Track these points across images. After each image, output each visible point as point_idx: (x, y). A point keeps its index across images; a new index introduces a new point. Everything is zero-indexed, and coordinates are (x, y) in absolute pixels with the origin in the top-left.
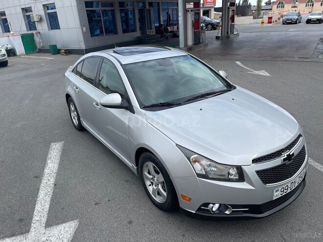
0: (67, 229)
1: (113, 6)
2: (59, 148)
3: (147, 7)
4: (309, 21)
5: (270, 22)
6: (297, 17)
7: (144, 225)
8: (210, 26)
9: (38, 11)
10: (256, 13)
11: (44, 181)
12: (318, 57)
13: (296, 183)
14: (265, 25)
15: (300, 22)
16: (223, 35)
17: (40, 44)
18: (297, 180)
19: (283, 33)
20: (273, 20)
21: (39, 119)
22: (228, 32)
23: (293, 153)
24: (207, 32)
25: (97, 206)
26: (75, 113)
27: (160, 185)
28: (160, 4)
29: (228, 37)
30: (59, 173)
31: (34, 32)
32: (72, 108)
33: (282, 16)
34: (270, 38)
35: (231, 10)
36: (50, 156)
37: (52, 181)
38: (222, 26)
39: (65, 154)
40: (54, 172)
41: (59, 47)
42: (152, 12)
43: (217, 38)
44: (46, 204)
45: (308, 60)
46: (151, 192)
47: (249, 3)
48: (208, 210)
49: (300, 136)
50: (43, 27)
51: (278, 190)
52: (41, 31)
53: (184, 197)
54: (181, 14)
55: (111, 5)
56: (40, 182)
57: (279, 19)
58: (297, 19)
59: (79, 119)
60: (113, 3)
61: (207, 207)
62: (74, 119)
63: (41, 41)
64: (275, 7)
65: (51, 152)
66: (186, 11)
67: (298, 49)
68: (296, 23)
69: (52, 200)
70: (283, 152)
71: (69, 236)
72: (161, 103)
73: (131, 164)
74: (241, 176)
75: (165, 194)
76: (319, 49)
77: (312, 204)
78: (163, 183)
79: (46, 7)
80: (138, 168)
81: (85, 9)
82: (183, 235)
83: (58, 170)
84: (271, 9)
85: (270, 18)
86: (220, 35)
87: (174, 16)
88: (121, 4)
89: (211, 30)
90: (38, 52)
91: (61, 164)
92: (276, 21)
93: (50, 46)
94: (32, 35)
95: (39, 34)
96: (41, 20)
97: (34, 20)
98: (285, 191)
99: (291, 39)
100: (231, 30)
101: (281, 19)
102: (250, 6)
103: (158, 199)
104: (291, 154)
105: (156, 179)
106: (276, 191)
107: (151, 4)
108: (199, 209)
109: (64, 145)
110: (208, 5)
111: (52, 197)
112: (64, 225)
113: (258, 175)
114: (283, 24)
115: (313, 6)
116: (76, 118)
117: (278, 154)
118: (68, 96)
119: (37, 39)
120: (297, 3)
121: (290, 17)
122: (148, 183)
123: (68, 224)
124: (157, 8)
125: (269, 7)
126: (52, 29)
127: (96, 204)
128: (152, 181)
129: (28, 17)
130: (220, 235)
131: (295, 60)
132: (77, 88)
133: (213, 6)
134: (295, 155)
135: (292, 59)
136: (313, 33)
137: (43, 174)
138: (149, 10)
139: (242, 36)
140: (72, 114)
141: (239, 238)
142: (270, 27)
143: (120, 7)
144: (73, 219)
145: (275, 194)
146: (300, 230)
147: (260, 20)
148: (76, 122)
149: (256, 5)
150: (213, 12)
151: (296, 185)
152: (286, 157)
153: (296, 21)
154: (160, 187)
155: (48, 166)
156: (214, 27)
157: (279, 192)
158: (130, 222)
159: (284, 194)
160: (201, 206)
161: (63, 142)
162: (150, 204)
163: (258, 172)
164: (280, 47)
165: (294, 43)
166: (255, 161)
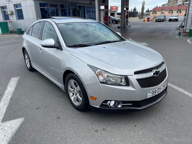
0: (15, 123)
1: (57, 7)
2: (16, 80)
3: (78, 8)
4: (170, 20)
5: (148, 21)
6: (163, 18)
7: (67, 119)
8: (114, 22)
9: (10, 8)
10: (141, 16)
11: (4, 97)
12: (175, 37)
13: (161, 90)
14: (145, 22)
15: (165, 21)
16: (122, 26)
17: (11, 28)
18: (162, 88)
19: (155, 26)
20: (150, 19)
21: (6, 65)
22: (124, 25)
23: (159, 71)
24: (112, 25)
25: (37, 110)
26: (28, 60)
27: (78, 94)
28: (85, 7)
29: (125, 27)
30: (14, 93)
31: (8, 21)
32: (26, 57)
33: (155, 18)
34: (148, 28)
35: (126, 12)
36: (9, 84)
37: (9, 97)
38: (121, 22)
39: (19, 83)
40: (11, 92)
41: (23, 30)
42: (80, 11)
43: (119, 27)
44: (4, 109)
45: (169, 38)
46: (73, 100)
47: (136, 11)
48: (107, 106)
49: (163, 63)
50: (13, 18)
51: (150, 92)
52: (12, 21)
53: (92, 97)
54: (97, 12)
55: (56, 6)
56: (2, 98)
57: (153, 19)
58: (164, 19)
59: (30, 64)
60: (56, 5)
61: (107, 103)
62: (28, 64)
63: (12, 26)
64: (151, 13)
65: (11, 82)
66: (100, 10)
67: (164, 33)
68: (163, 21)
69: (8, 107)
70: (153, 69)
71: (17, 126)
72: (79, 45)
73: (61, 85)
74: (128, 82)
75: (81, 99)
76: (176, 33)
77: (172, 106)
78: (79, 92)
79: (16, 6)
80: (65, 86)
81: (39, 7)
82: (92, 124)
83: (14, 91)
84: (149, 15)
85: (148, 18)
86: (120, 26)
87: (93, 16)
88: (62, 6)
89: (115, 24)
90: (10, 33)
91: (17, 89)
92: (152, 20)
93: (17, 29)
94: (7, 22)
95: (11, 22)
96: (12, 14)
97: (8, 13)
98: (154, 93)
99: (160, 28)
100: (126, 23)
101: (155, 19)
102: (137, 12)
103: (77, 104)
104: (158, 71)
105: (75, 90)
106: (149, 93)
107: (80, 7)
108: (102, 105)
109: (20, 79)
110: (114, 10)
111: (8, 105)
112: (14, 120)
113: (138, 81)
114: (156, 22)
115: (172, 13)
116: (29, 63)
117: (150, 70)
118: (24, 49)
119: (9, 25)
120: (164, 11)
121: (160, 18)
122: (71, 94)
123: (17, 120)
124: (83, 9)
125: (148, 13)
126: (19, 19)
127: (37, 109)
128: (73, 92)
129: (5, 12)
130: (115, 123)
131: (162, 38)
132: (29, 43)
133: (116, 11)
134: (160, 72)
135: (161, 38)
136: (172, 26)
137: (4, 94)
138: (79, 10)
139: (132, 27)
140: (26, 61)
141: (127, 124)
142: (149, 23)
143: (61, 7)
144: (20, 117)
145: (149, 94)
146: (164, 119)
147: (143, 20)
148: (28, 66)
149: (141, 12)
150: (116, 15)
151: (161, 91)
152: (155, 72)
153: (163, 20)
154: (78, 95)
155: (8, 89)
156: (117, 22)
157: (151, 94)
158: (58, 118)
159: (154, 95)
160: (103, 103)
161: (19, 77)
162: (72, 108)
163: (138, 80)
164: (154, 32)
165: (162, 30)
166: (136, 73)
